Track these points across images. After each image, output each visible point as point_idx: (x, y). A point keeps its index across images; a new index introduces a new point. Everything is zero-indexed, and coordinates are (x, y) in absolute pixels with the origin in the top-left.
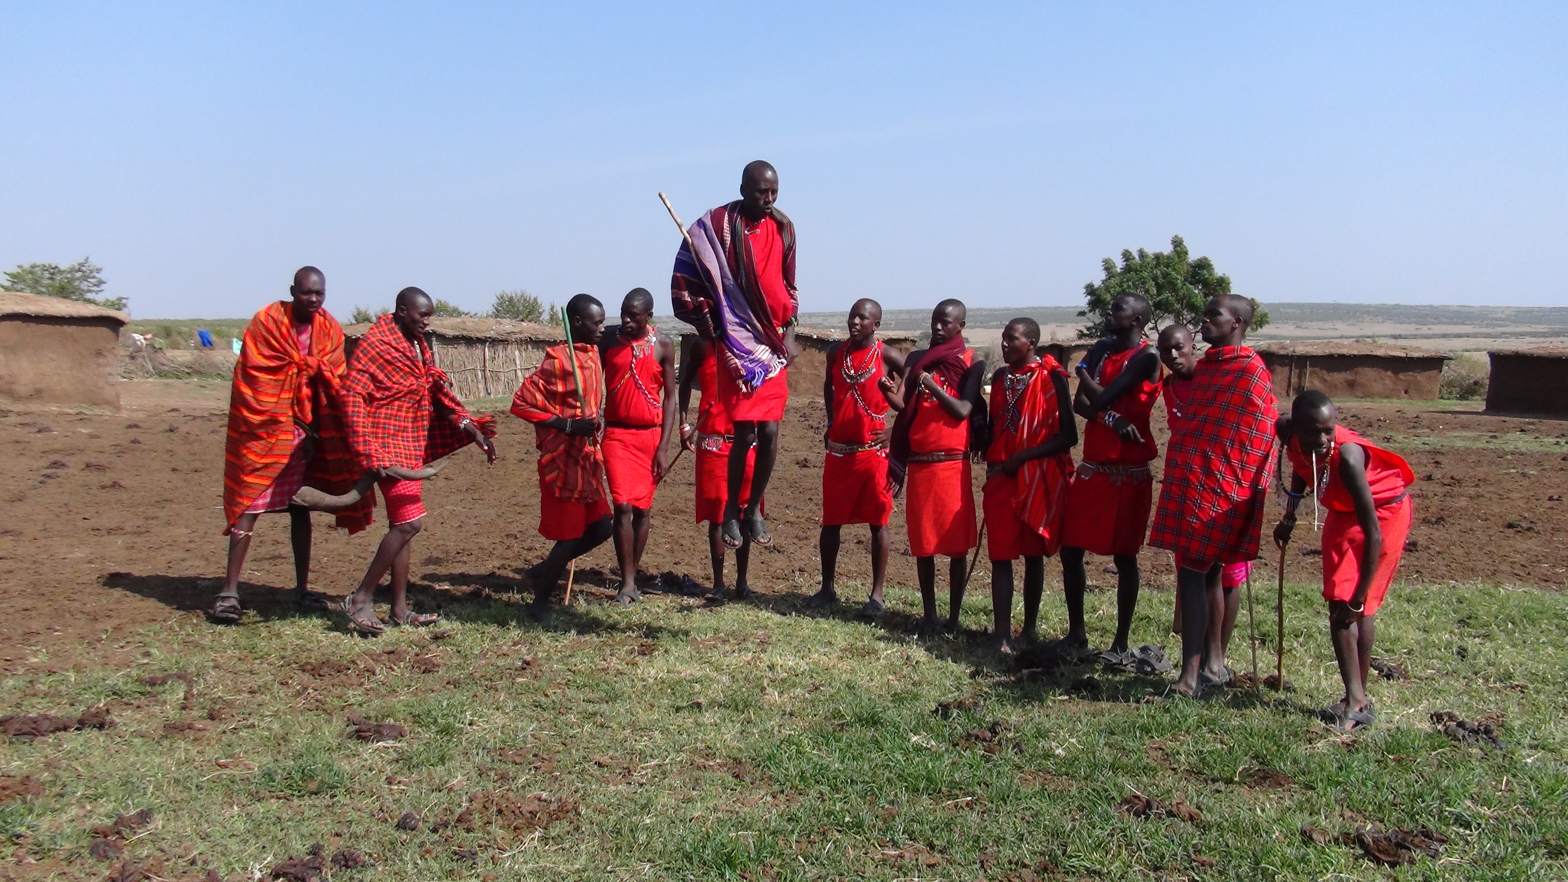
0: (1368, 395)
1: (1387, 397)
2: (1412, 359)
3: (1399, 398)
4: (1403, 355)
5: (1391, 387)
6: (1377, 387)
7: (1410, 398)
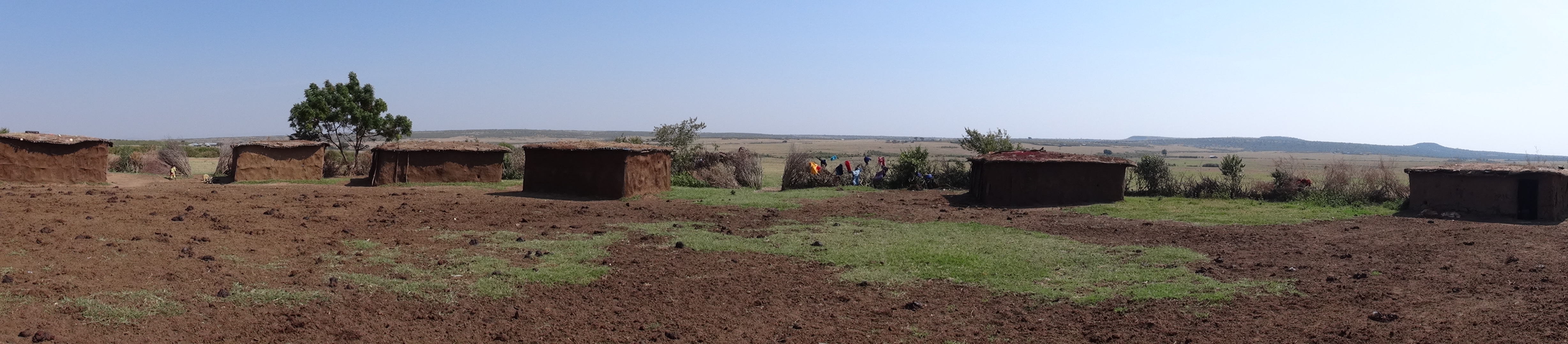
0: (453, 180)
1: (465, 181)
2: (481, 152)
3: (474, 181)
4: (475, 150)
5: (469, 173)
6: (458, 174)
7: (481, 181)
